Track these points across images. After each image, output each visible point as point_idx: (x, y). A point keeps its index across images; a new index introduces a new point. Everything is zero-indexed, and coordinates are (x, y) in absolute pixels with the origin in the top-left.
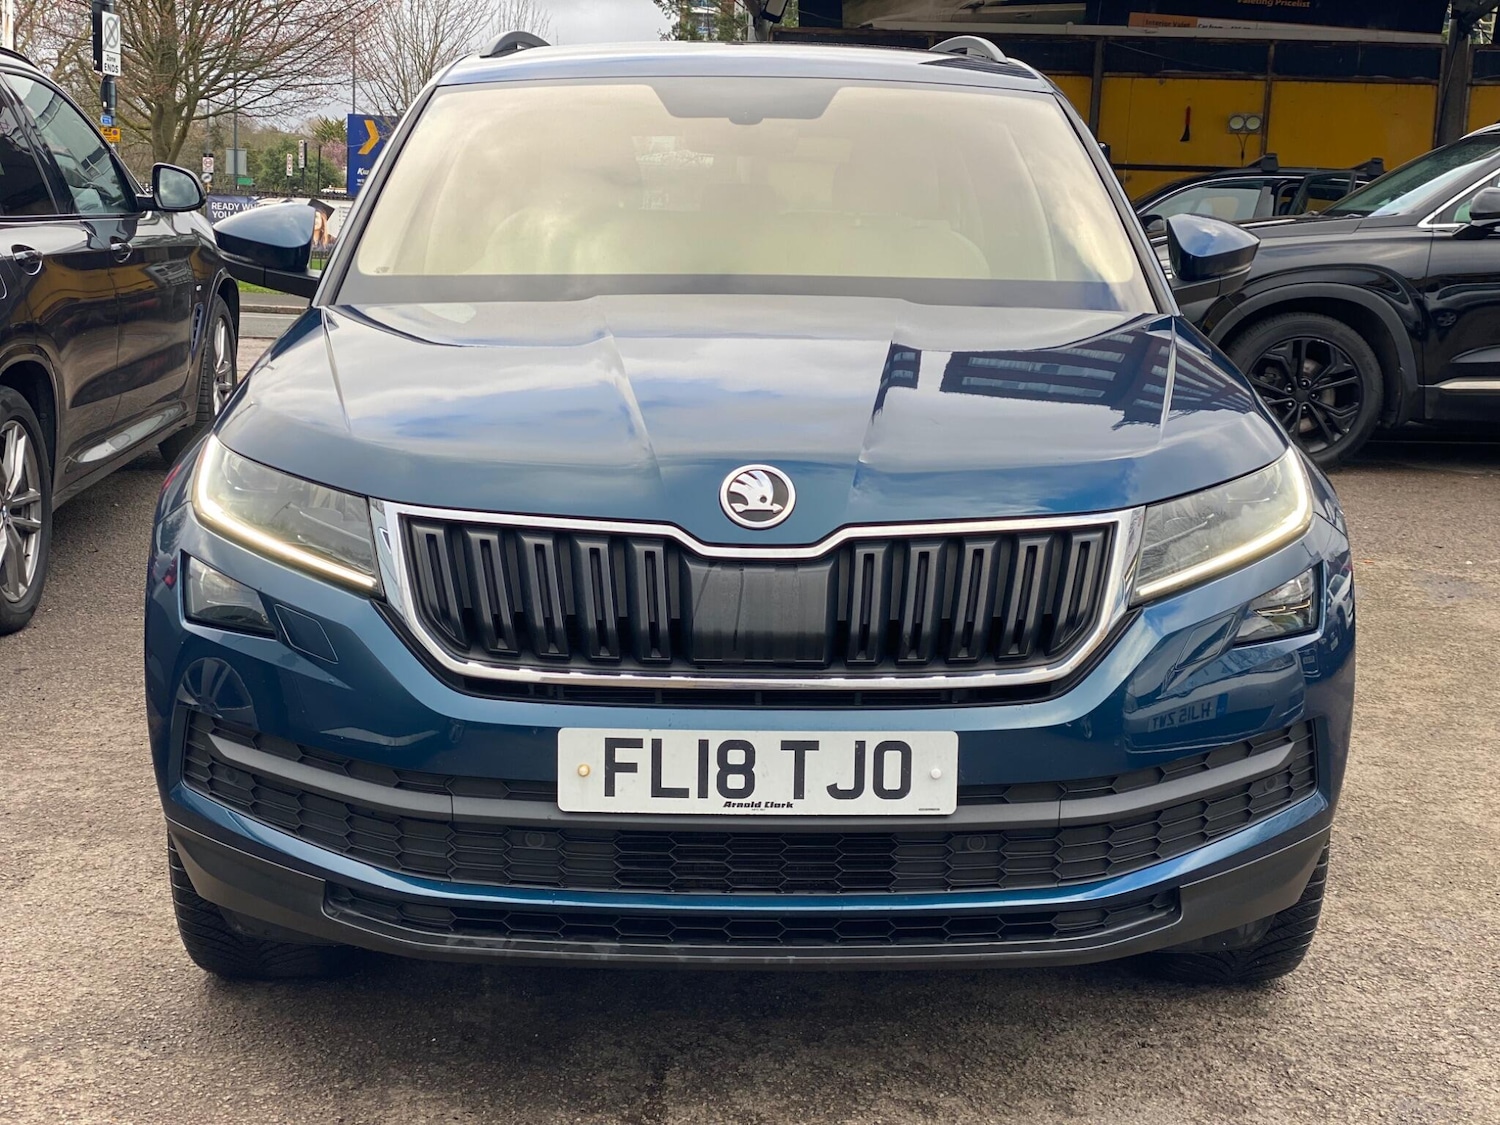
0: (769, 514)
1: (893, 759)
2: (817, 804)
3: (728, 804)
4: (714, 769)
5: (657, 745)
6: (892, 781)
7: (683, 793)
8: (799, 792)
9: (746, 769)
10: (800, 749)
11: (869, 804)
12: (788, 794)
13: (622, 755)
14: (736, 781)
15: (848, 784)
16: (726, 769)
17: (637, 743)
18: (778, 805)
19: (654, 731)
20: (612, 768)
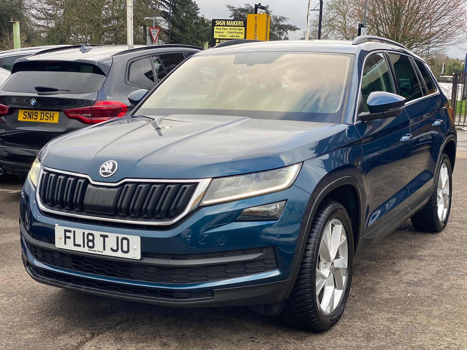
0: (108, 174)
1: (125, 242)
2: (108, 253)
3: (89, 250)
4: (86, 240)
5: (74, 232)
6: (125, 249)
7: (79, 246)
8: (104, 249)
9: (93, 241)
10: (104, 237)
11: (119, 254)
12: (102, 249)
13: (68, 234)
14: (91, 244)
15: (115, 248)
16: (89, 241)
17: (70, 231)
18: (100, 252)
19: (74, 228)
20: (66, 237)
